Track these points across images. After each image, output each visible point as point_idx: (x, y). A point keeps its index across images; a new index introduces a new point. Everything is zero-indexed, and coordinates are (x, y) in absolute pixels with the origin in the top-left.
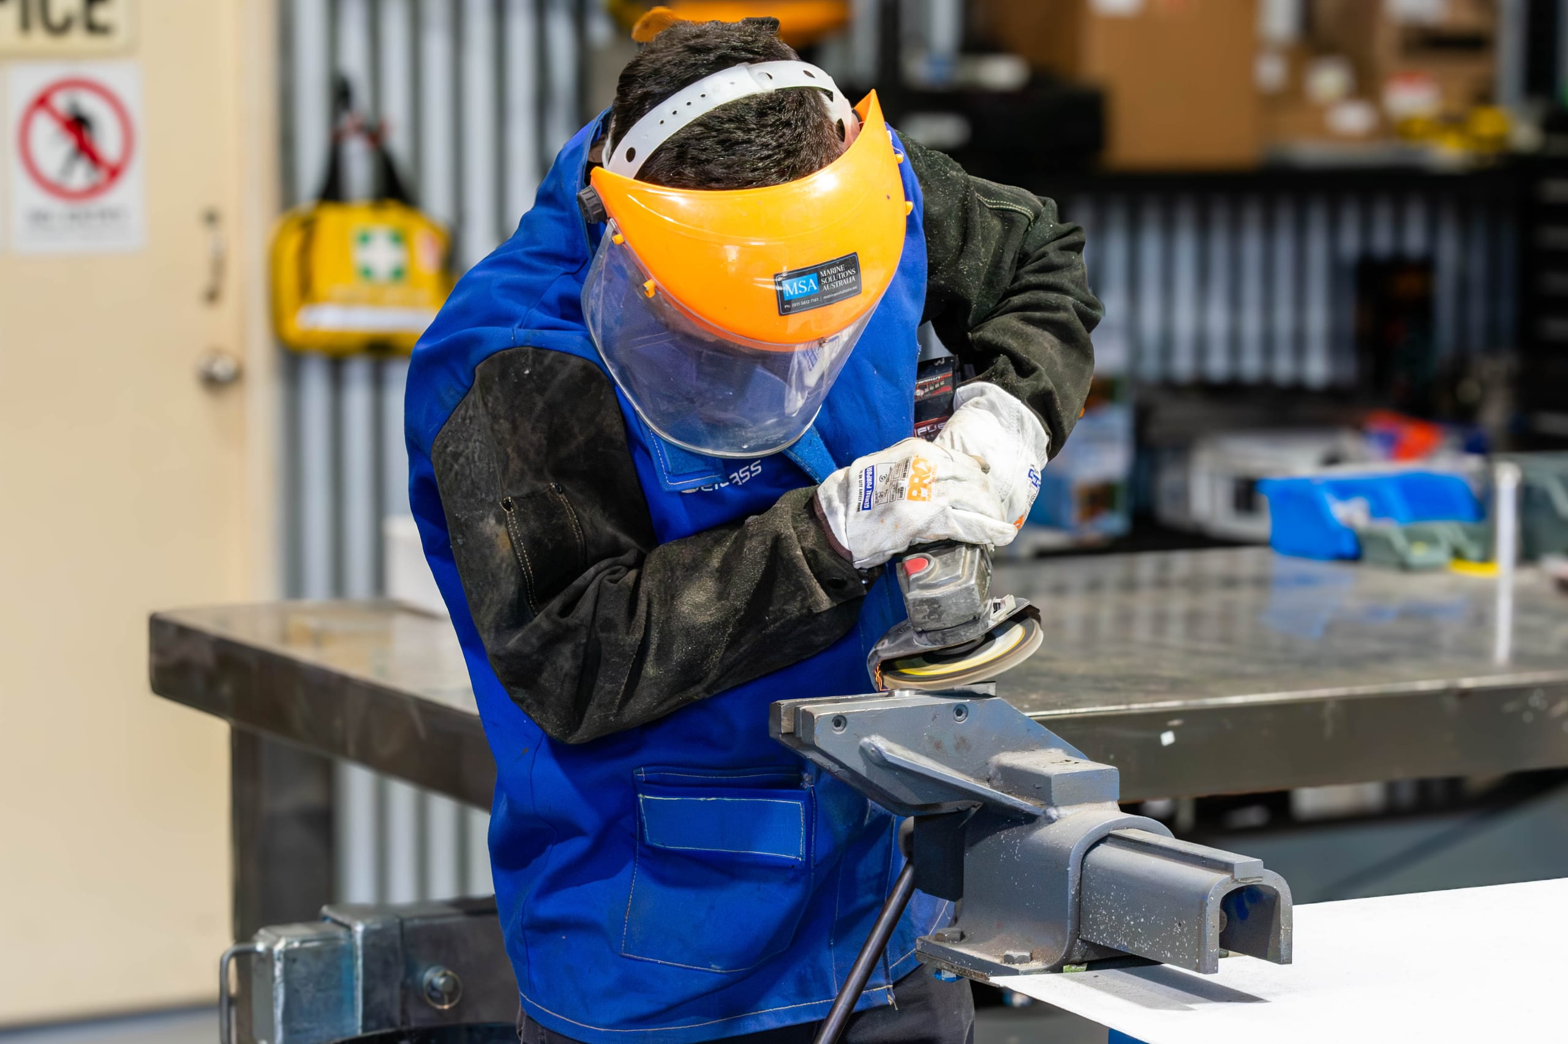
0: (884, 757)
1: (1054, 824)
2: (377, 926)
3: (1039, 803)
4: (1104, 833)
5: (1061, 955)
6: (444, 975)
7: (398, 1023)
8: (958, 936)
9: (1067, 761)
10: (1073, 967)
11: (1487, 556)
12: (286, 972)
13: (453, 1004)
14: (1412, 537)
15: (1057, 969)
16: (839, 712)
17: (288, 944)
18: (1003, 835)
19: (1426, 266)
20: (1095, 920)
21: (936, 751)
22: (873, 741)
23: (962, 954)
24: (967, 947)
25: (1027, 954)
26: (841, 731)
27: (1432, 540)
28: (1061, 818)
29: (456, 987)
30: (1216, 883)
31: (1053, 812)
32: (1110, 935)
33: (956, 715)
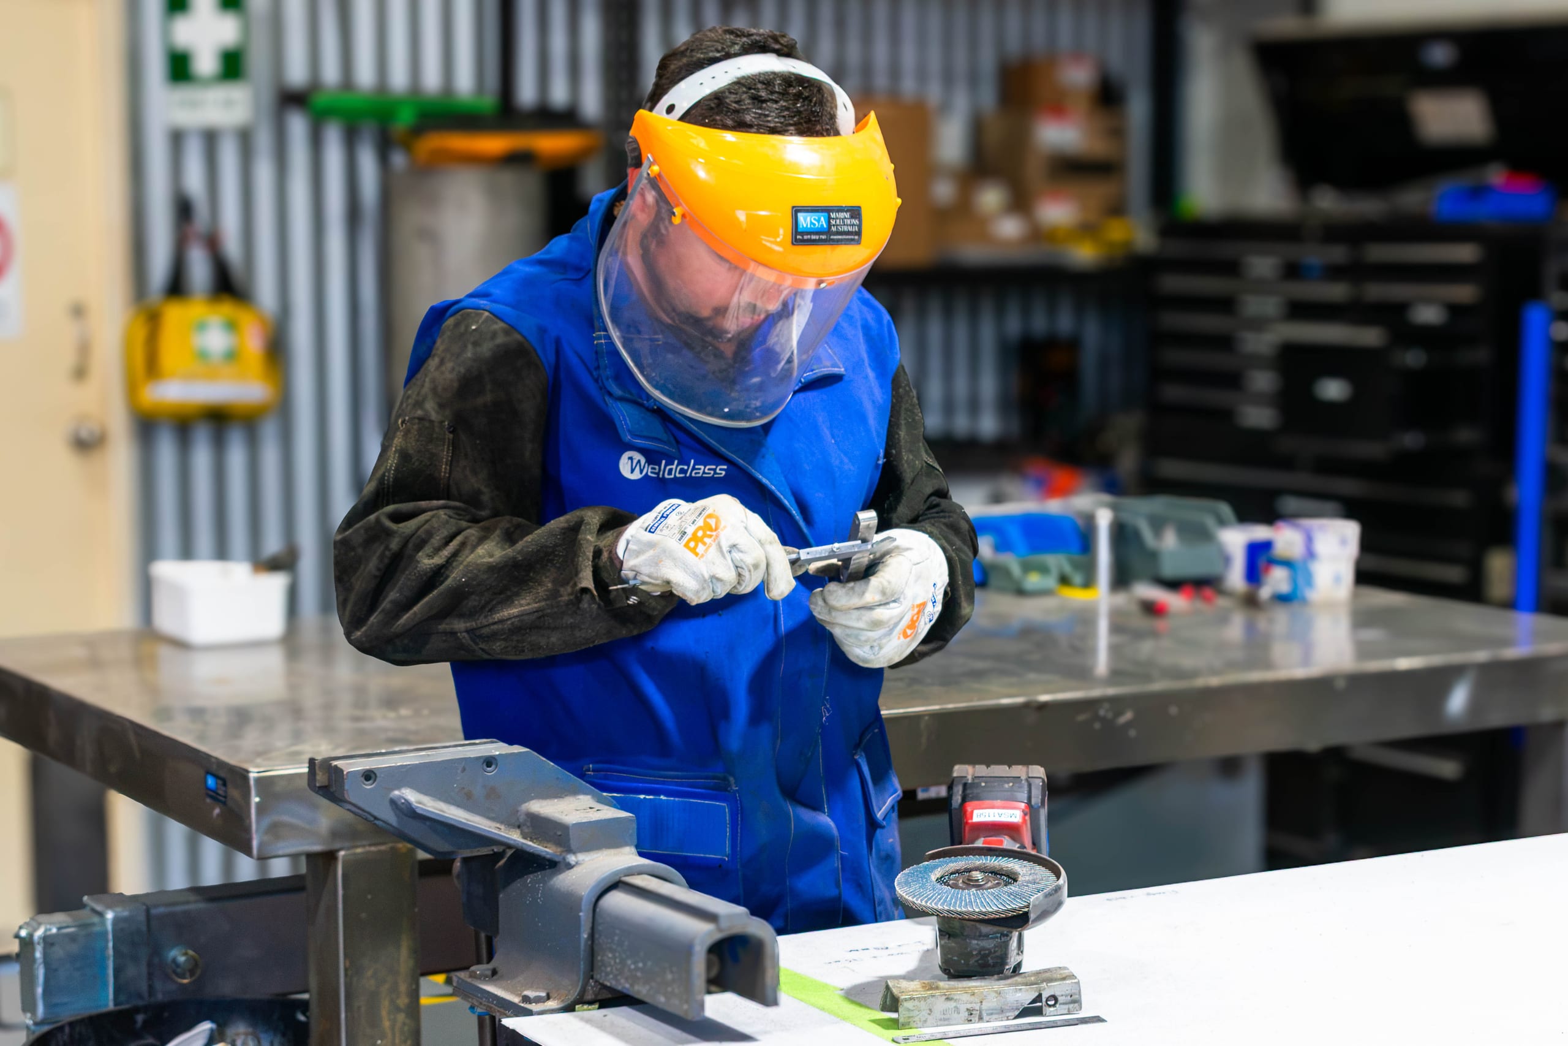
0: (413, 808)
1: (572, 870)
2: (126, 914)
3: (559, 849)
4: (616, 879)
5: (573, 995)
6: (186, 954)
7: (146, 995)
8: (489, 973)
9: (591, 808)
10: (586, 1007)
11: (1089, 582)
12: (45, 955)
13: (193, 978)
14: (1027, 568)
15: (569, 1008)
16: (368, 768)
17: (46, 930)
18: (529, 879)
19: (1073, 345)
20: (602, 961)
21: (466, 801)
22: (403, 794)
23: (488, 992)
24: (496, 986)
25: (543, 994)
26: (371, 785)
27: (1044, 570)
28: (579, 864)
29: (196, 965)
30: (701, 932)
31: (572, 859)
32: (615, 977)
33: (485, 767)
